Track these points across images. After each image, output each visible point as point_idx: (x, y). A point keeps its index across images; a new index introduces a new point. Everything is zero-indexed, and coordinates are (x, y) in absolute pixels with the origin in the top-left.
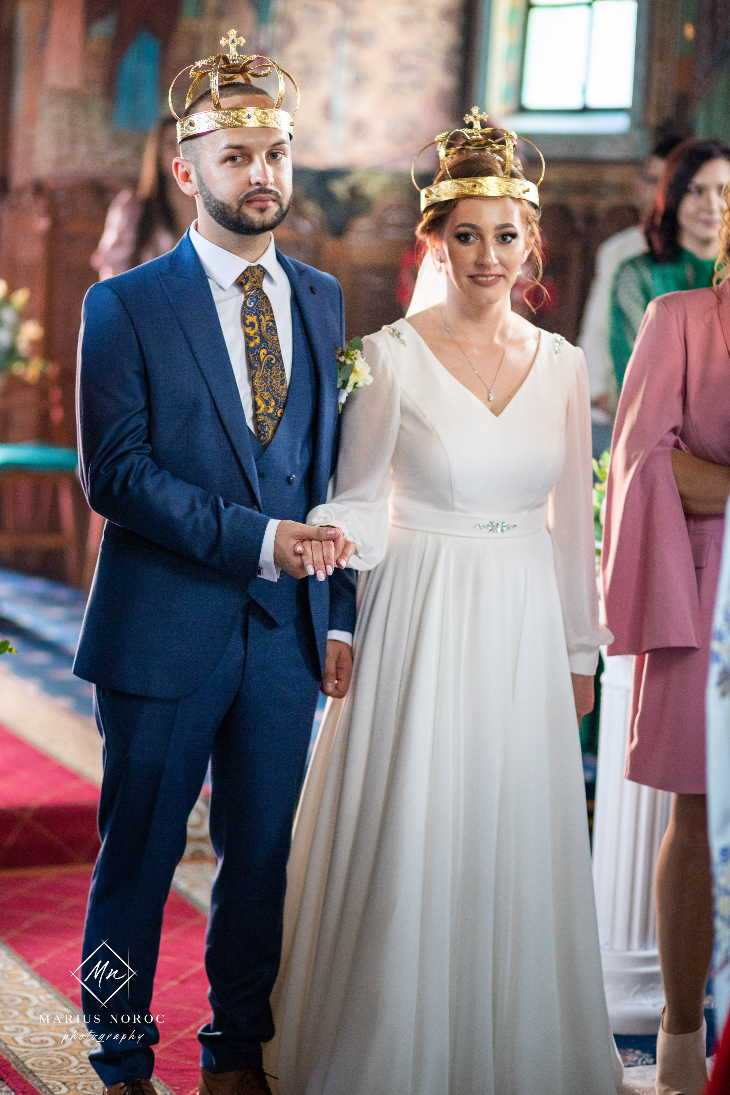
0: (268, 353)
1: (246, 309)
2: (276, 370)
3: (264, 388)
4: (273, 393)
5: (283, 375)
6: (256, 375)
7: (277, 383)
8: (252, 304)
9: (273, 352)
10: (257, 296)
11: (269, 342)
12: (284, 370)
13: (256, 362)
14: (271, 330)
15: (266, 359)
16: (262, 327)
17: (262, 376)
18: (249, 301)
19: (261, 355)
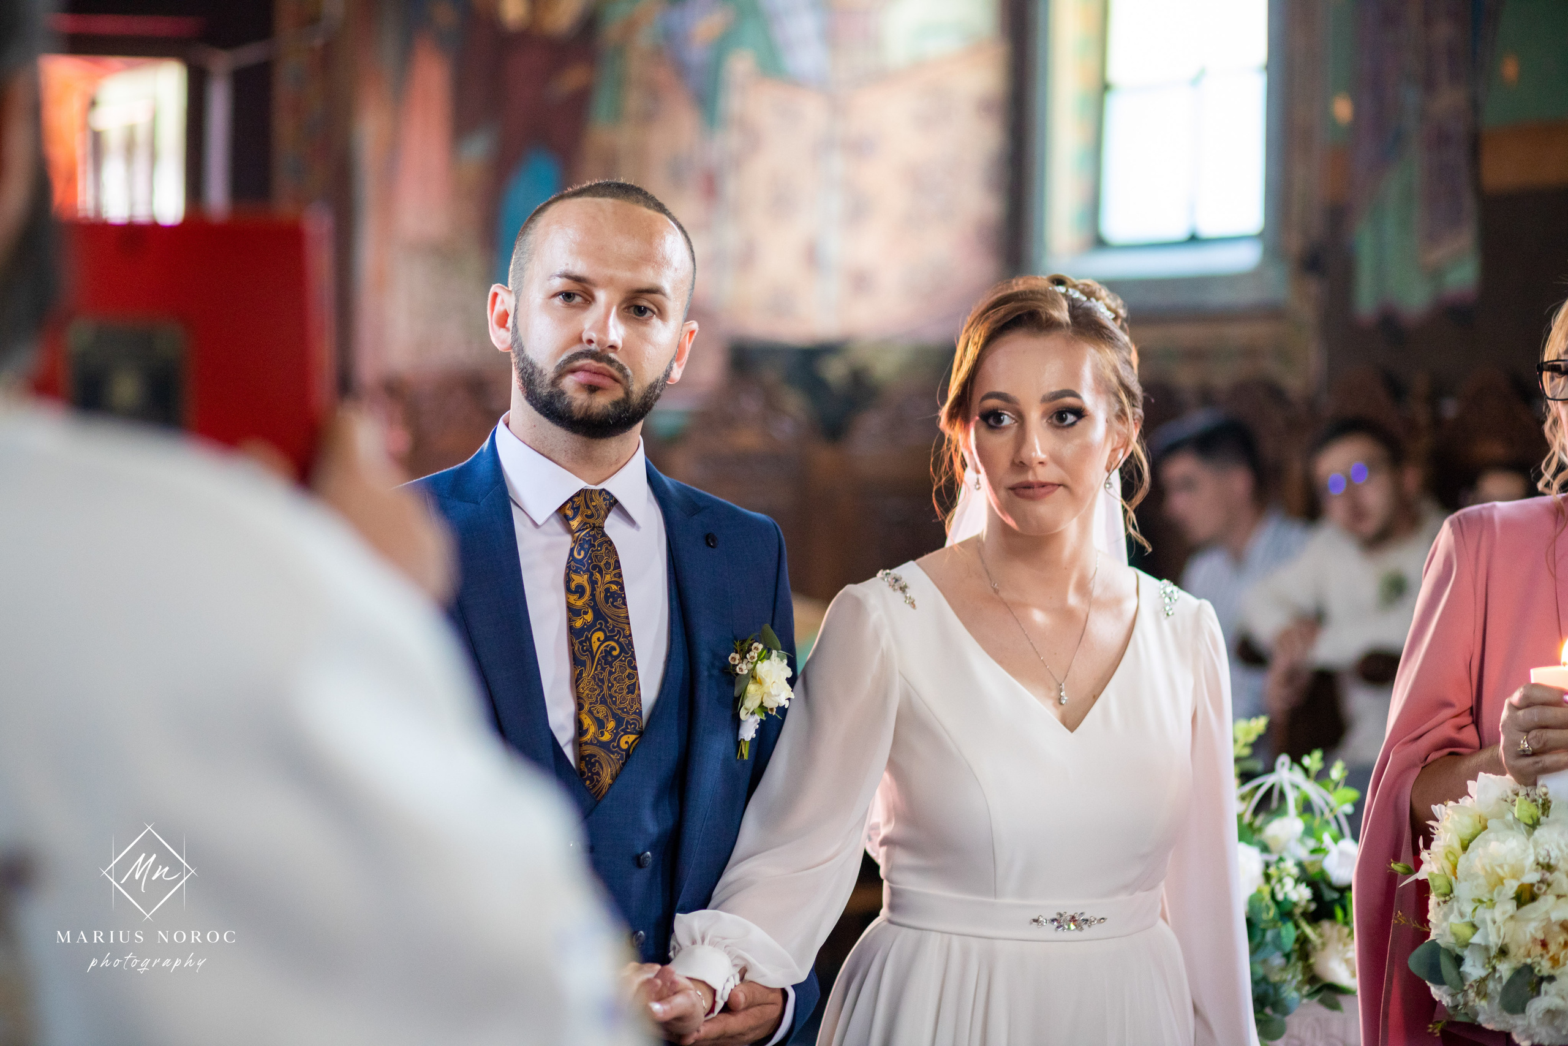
0: (607, 639)
1: (573, 564)
2: (620, 666)
3: (597, 698)
4: (613, 707)
6: (584, 675)
7: (622, 689)
8: (583, 553)
10: (590, 540)
11: (609, 620)
12: (635, 668)
13: (584, 651)
14: (613, 600)
15: (602, 648)
16: (597, 593)
17: (594, 678)
18: (578, 548)
19: (594, 642)
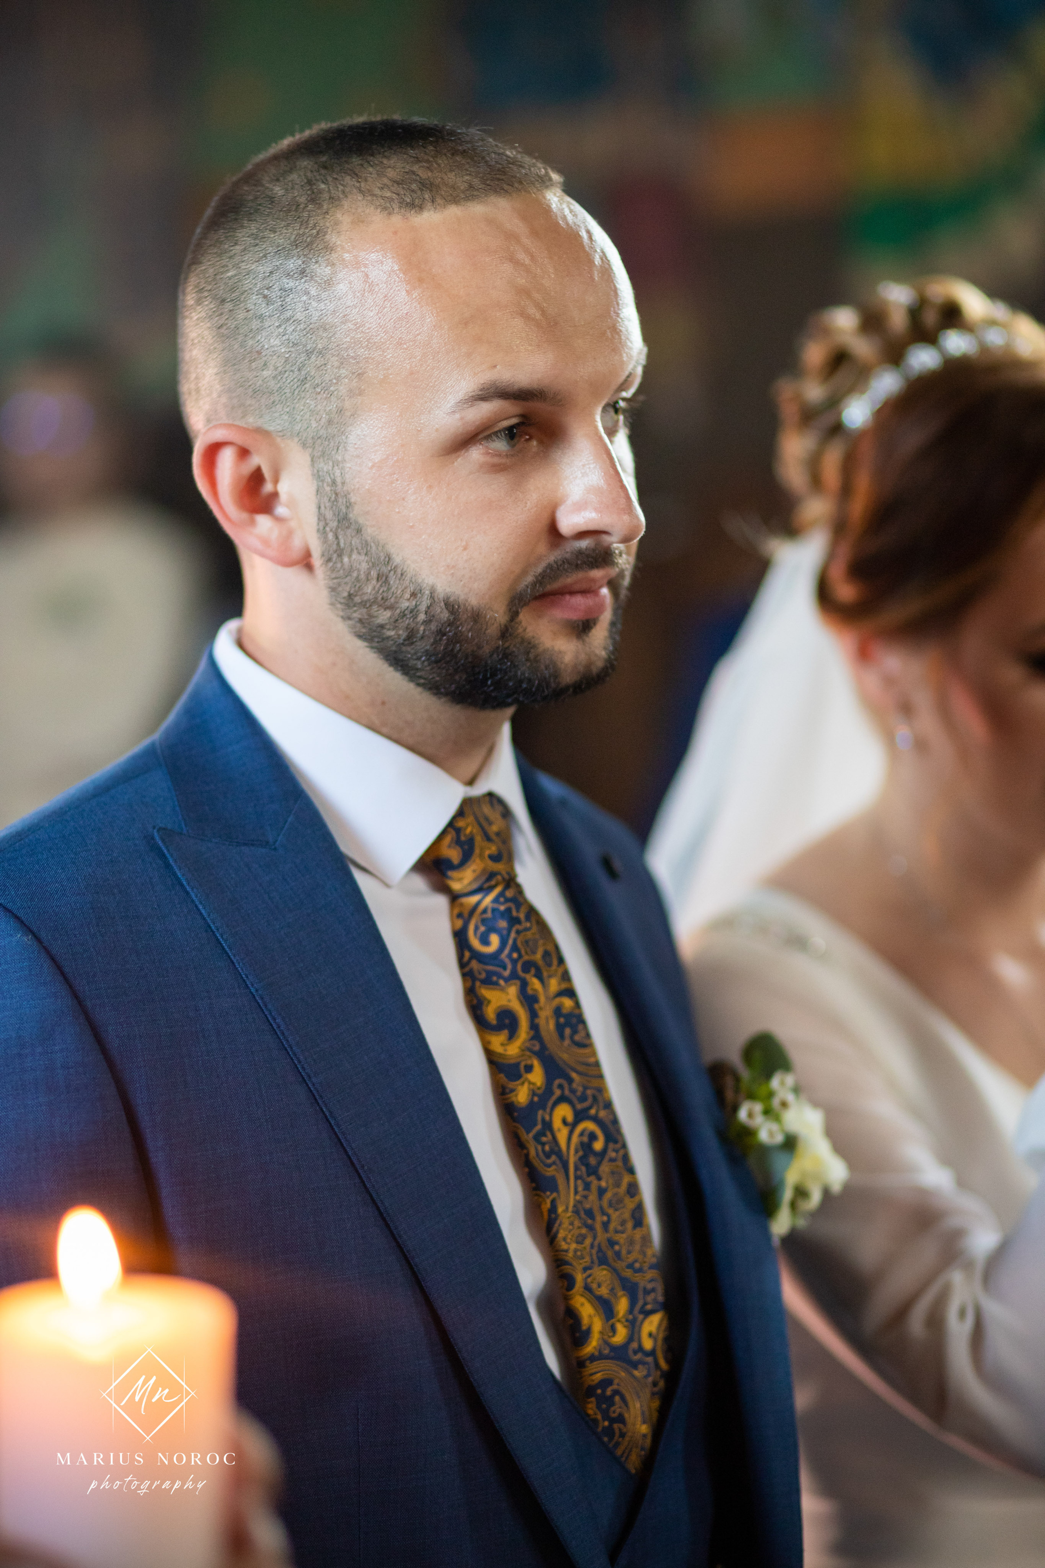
0: (580, 1116)
1: (474, 964)
2: (613, 1174)
3: (591, 1255)
4: (620, 1265)
5: (633, 1189)
6: (560, 1210)
7: (623, 1223)
8: (495, 939)
9: (590, 1108)
10: (509, 910)
11: (573, 1074)
12: (631, 1171)
13: (548, 1156)
14: (570, 1030)
15: (575, 1139)
16: (541, 1021)
17: (576, 1212)
18: (476, 928)
19: (559, 1131)
